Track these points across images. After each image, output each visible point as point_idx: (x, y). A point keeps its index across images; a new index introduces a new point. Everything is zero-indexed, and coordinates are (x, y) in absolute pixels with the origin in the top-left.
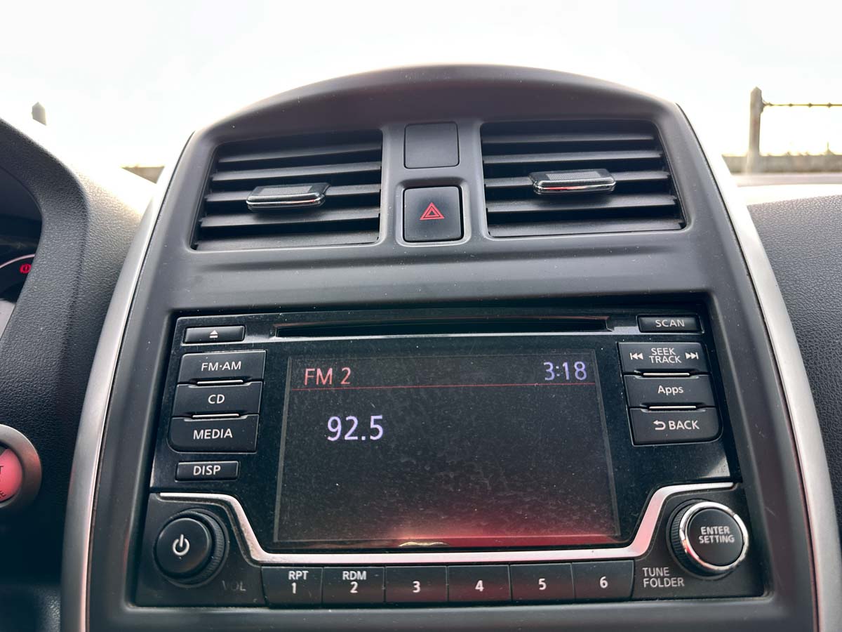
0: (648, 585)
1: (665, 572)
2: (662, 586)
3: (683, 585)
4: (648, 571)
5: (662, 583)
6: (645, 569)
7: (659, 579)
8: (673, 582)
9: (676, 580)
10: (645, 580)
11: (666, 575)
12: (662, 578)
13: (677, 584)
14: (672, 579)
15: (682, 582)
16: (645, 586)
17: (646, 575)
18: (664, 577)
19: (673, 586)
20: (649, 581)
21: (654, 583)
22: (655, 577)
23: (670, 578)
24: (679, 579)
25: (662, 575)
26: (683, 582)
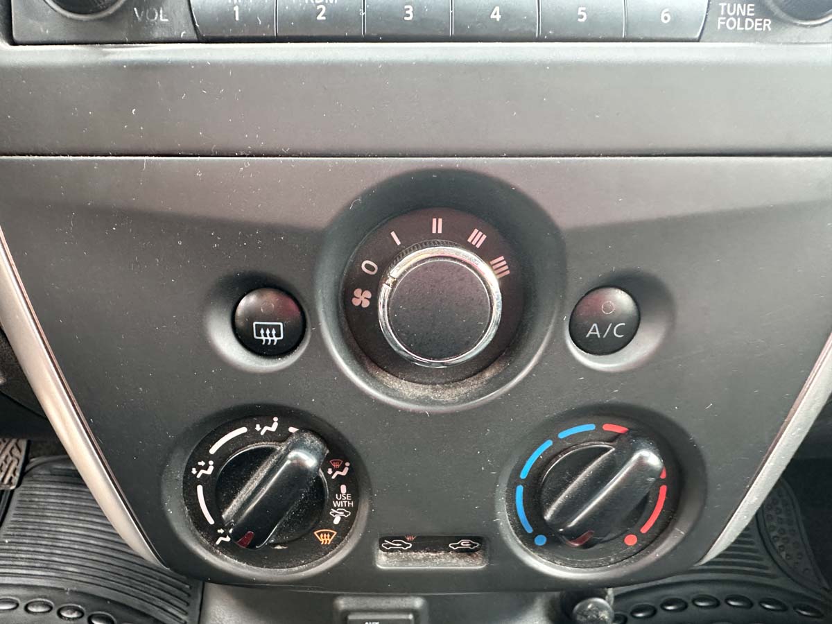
0: (724, 27)
1: (749, 10)
2: (742, 29)
3: (770, 29)
4: (726, 7)
5: (743, 25)
6: (723, 5)
7: (739, 19)
8: (757, 24)
9: (762, 22)
10: (720, 19)
11: (748, 14)
12: (743, 18)
13: (762, 27)
14: (757, 20)
15: (768, 25)
16: (719, 27)
17: (722, 13)
18: (746, 16)
19: (756, 29)
20: (725, 21)
21: (731, 24)
22: (735, 16)
23: (754, 18)
24: (765, 20)
25: (744, 14)
26: (770, 25)
